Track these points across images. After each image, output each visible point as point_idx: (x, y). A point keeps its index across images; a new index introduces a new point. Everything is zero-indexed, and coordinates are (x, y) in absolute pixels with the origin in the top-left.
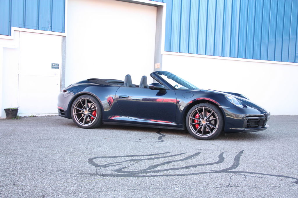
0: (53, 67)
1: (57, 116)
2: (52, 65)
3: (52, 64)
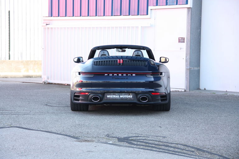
0: (179, 41)
1: (183, 91)
2: (179, 40)
3: (179, 38)
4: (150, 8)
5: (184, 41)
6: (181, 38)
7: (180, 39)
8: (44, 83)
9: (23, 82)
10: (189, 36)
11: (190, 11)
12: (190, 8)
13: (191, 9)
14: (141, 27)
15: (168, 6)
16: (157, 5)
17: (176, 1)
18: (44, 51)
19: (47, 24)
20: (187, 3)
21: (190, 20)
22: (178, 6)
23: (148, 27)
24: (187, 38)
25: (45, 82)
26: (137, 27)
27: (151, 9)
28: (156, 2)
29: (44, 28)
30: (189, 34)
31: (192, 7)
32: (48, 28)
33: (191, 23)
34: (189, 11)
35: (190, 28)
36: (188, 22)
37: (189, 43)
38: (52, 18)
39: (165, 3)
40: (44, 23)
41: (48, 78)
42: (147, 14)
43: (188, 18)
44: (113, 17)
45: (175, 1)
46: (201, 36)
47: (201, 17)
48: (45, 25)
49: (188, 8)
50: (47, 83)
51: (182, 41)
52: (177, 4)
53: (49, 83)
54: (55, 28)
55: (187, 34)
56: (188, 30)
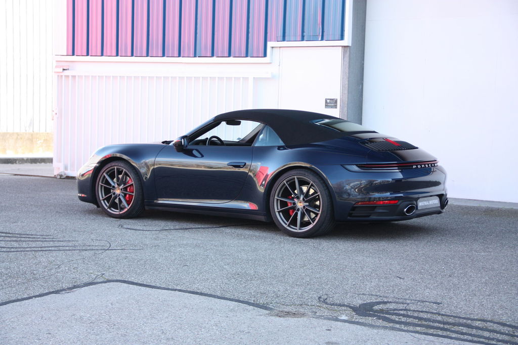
4: (270, 44)
5: (336, 105)
6: (331, 100)
7: (328, 101)
8: (59, 177)
9: (16, 175)
10: (346, 96)
11: (348, 52)
12: (348, 46)
13: (348, 48)
14: (254, 78)
15: (304, 42)
16: (284, 40)
17: (321, 34)
18: (58, 118)
19: (64, 70)
20: (342, 38)
21: (347, 69)
22: (324, 43)
23: (268, 79)
24: (342, 100)
25: (61, 176)
26: (246, 79)
27: (273, 47)
28: (282, 35)
29: (58, 76)
30: (346, 92)
31: (351, 45)
32: (67, 77)
33: (349, 73)
34: (346, 52)
35: (347, 82)
36: (343, 72)
37: (346, 109)
38: (74, 58)
39: (301, 37)
40: (56, 67)
41: (66, 168)
42: (265, 55)
43: (343, 64)
44: (197, 60)
45: (319, 33)
46: (363, 97)
47: (363, 64)
48: (62, 70)
49: (344, 46)
50: (65, 176)
51: (333, 105)
52: (322, 39)
53: (68, 177)
54: (80, 77)
55: (342, 94)
56: (343, 86)
